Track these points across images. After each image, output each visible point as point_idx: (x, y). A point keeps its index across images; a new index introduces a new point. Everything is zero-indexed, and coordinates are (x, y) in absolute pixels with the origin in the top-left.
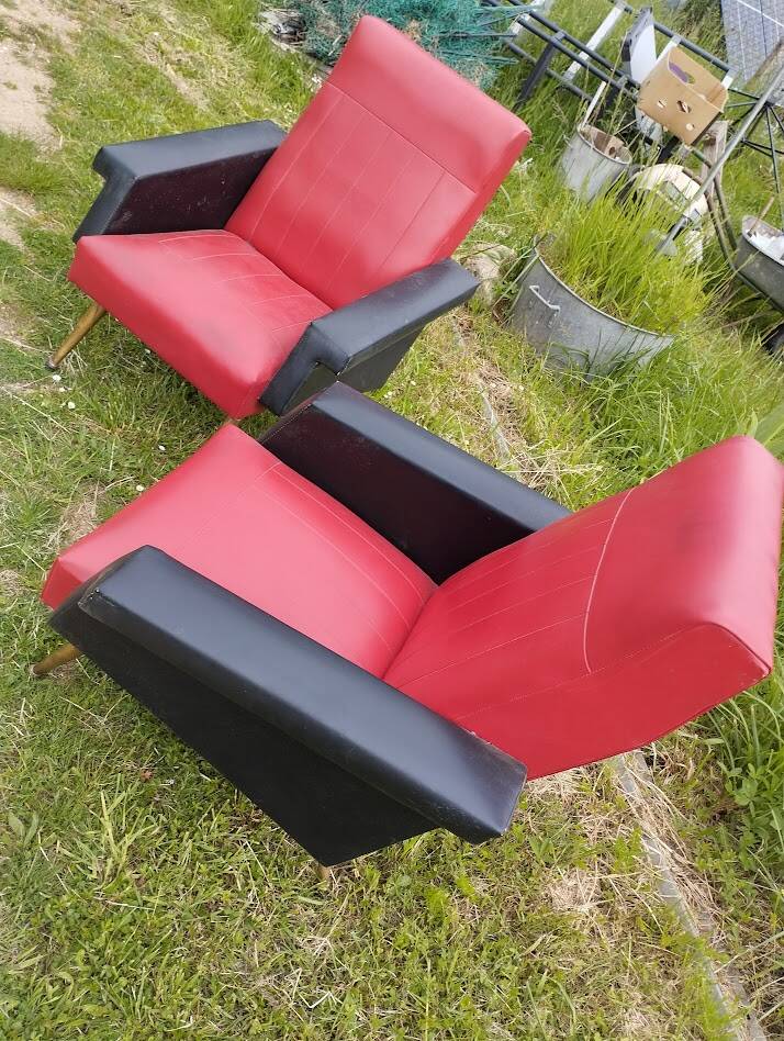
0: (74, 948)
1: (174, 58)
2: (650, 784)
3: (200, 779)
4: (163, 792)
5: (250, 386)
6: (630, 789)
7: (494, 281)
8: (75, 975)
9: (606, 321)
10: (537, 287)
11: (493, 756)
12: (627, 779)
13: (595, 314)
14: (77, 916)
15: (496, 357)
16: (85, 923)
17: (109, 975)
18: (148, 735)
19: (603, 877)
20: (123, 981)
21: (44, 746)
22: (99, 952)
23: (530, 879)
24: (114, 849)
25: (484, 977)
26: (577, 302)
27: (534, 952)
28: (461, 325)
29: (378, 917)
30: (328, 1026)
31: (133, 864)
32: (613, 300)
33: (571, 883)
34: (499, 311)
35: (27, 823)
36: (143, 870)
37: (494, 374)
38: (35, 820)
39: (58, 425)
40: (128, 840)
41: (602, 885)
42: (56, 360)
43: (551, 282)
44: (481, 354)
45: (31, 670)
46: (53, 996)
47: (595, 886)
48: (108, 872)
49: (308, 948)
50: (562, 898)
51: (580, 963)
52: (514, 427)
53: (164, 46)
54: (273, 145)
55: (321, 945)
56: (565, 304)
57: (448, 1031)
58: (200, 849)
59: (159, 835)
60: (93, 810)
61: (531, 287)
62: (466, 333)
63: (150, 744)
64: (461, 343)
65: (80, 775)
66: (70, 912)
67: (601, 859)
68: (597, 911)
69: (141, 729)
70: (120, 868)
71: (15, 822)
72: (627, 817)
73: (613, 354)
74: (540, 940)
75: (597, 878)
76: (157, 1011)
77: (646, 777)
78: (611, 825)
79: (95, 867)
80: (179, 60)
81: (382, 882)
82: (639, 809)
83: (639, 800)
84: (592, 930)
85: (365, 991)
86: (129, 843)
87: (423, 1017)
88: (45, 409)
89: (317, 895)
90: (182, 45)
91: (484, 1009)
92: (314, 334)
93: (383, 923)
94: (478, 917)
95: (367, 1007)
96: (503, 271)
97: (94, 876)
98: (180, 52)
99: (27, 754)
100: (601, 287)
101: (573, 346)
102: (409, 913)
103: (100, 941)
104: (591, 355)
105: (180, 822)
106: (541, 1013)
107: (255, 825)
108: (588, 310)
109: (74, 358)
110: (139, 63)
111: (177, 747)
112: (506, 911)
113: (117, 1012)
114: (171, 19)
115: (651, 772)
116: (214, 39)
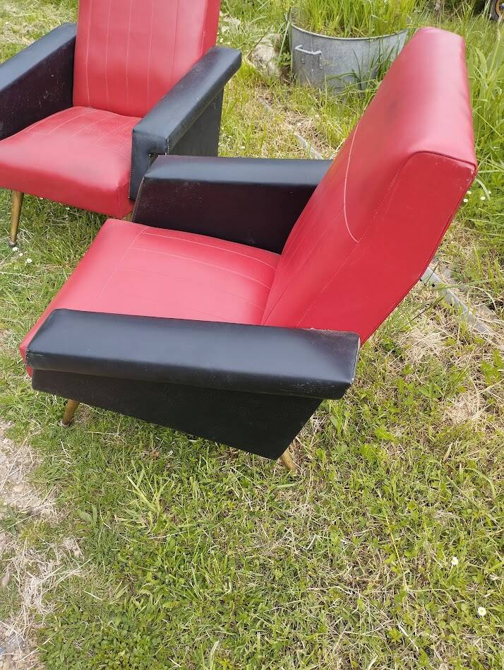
0: (145, 573)
1: (24, 31)
2: (496, 321)
3: (190, 443)
4: (170, 460)
5: (117, 191)
6: (483, 330)
7: (274, 59)
8: (151, 589)
9: (354, 43)
10: (300, 46)
11: (329, 337)
12: (478, 324)
13: (344, 42)
14: (141, 553)
15: (295, 106)
16: (147, 556)
17: (171, 581)
18: (147, 431)
19: (482, 391)
20: (182, 581)
21: (86, 464)
22: (161, 569)
23: (432, 414)
24: (151, 506)
25: (419, 486)
26: (329, 41)
27: (450, 457)
28: (267, 99)
29: (335, 477)
30: (325, 556)
31: (166, 510)
32: (354, 27)
33: (461, 405)
34: (287, 77)
35: (91, 512)
36: (173, 511)
37: (298, 118)
38: (94, 509)
39: (28, 276)
40: (157, 497)
41: (485, 397)
42: (13, 239)
43: (307, 37)
44: (286, 109)
45: (61, 424)
46: (142, 606)
47: (479, 399)
48: (152, 520)
49: (297, 514)
50: (458, 416)
51: (484, 451)
52: (323, 143)
53: (16, 28)
54: (73, 36)
55: (304, 509)
56: (323, 46)
57: (408, 529)
58: (204, 484)
59: (176, 486)
60: (129, 489)
61: (297, 48)
62: (271, 103)
63: (152, 436)
64: (270, 109)
65: (113, 472)
66: (136, 553)
67: (477, 381)
68: (485, 414)
69: (142, 430)
70: (158, 515)
71: (84, 515)
72: (487, 349)
73: (370, 63)
74: (450, 447)
75: (479, 394)
76: (210, 590)
77: (492, 317)
78: (478, 358)
79: (142, 521)
80: (28, 31)
81: (329, 455)
82: (494, 340)
83: (491, 334)
84: (488, 428)
85: (342, 525)
86: (158, 499)
87: (386, 526)
88: (18, 271)
89: (291, 480)
90: (26, 21)
91: (427, 505)
92: (138, 136)
93: (340, 480)
94: (404, 451)
95: (348, 534)
96: (277, 49)
97: (144, 526)
98: (26, 26)
99: (78, 472)
100: (341, 23)
101: (343, 73)
102: (355, 467)
103: (158, 563)
104: (357, 72)
105: (186, 473)
106: (468, 493)
107: (237, 456)
108: (339, 42)
109: (25, 233)
110: (5, 46)
111: (169, 430)
112: (422, 441)
113: (186, 600)
114: (14, 10)
115: (494, 313)
116: (45, 8)
